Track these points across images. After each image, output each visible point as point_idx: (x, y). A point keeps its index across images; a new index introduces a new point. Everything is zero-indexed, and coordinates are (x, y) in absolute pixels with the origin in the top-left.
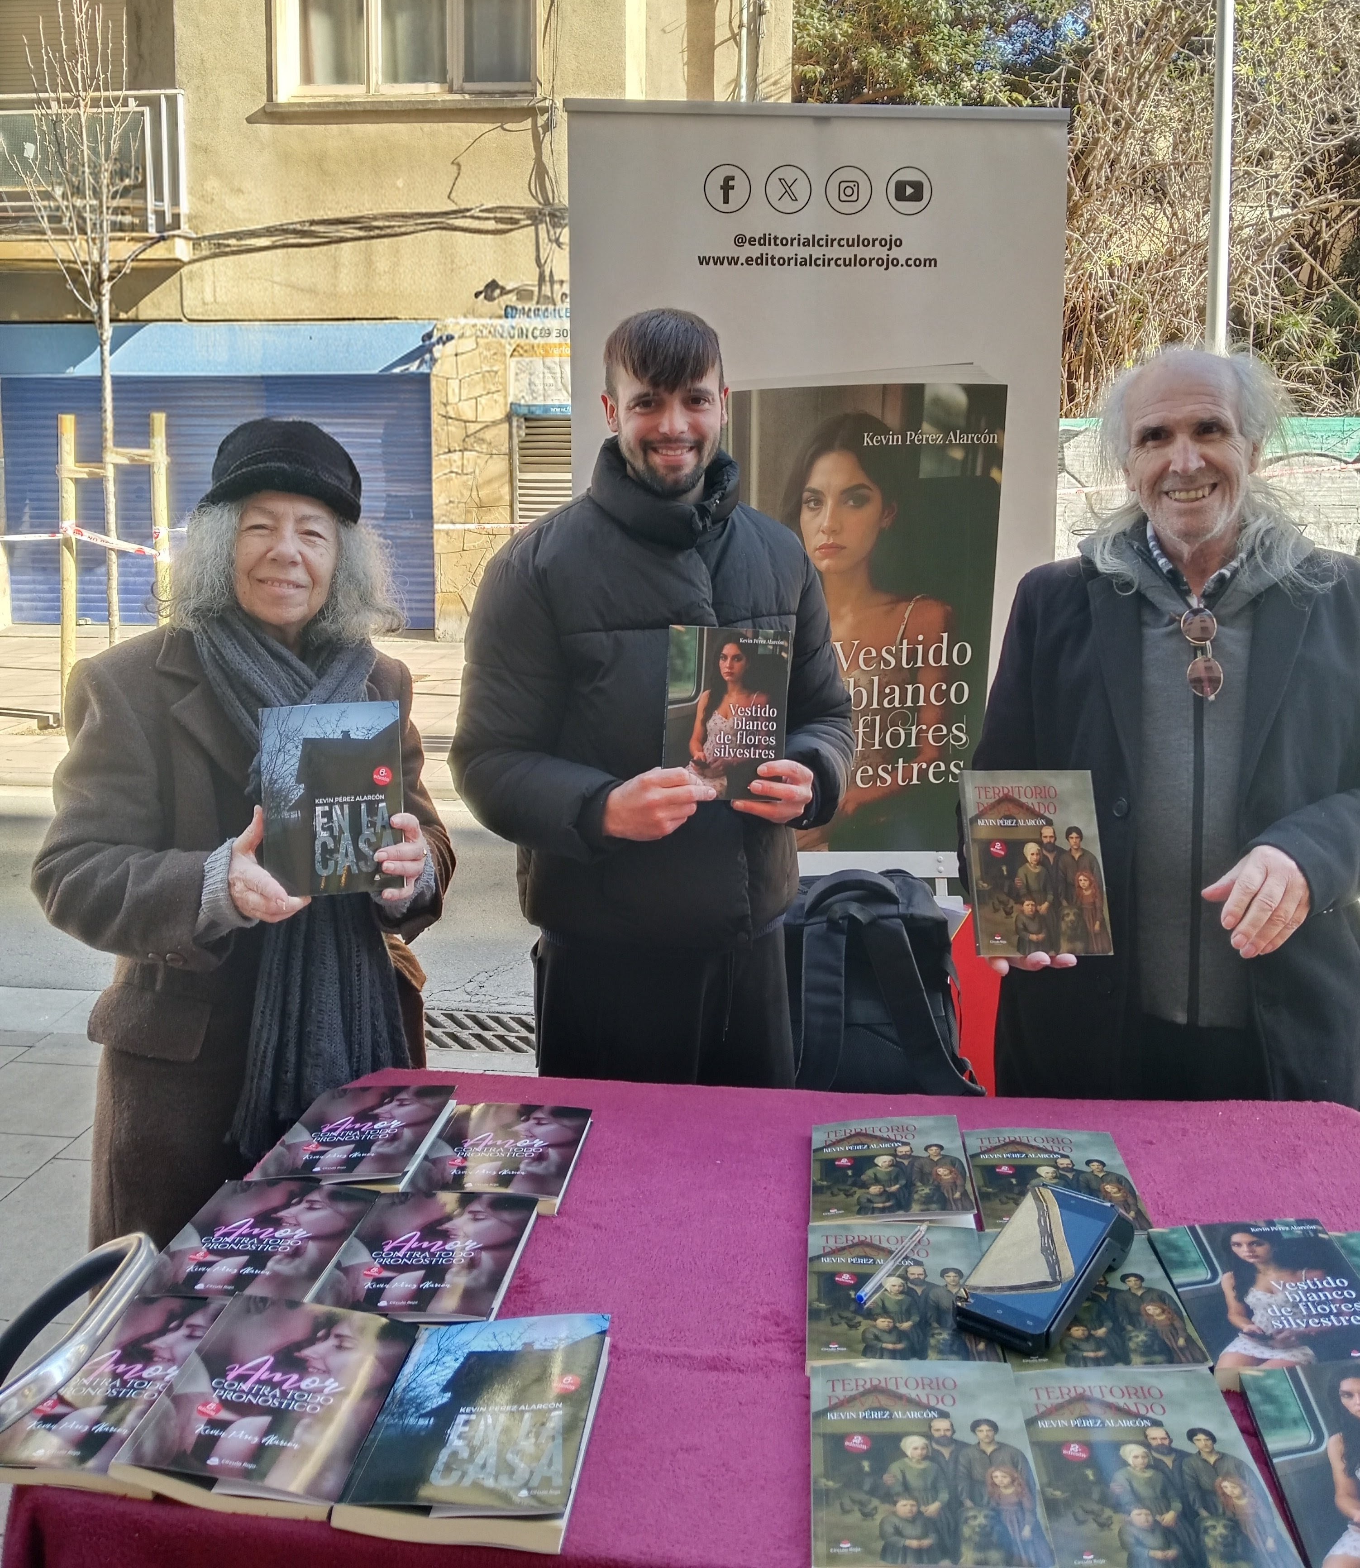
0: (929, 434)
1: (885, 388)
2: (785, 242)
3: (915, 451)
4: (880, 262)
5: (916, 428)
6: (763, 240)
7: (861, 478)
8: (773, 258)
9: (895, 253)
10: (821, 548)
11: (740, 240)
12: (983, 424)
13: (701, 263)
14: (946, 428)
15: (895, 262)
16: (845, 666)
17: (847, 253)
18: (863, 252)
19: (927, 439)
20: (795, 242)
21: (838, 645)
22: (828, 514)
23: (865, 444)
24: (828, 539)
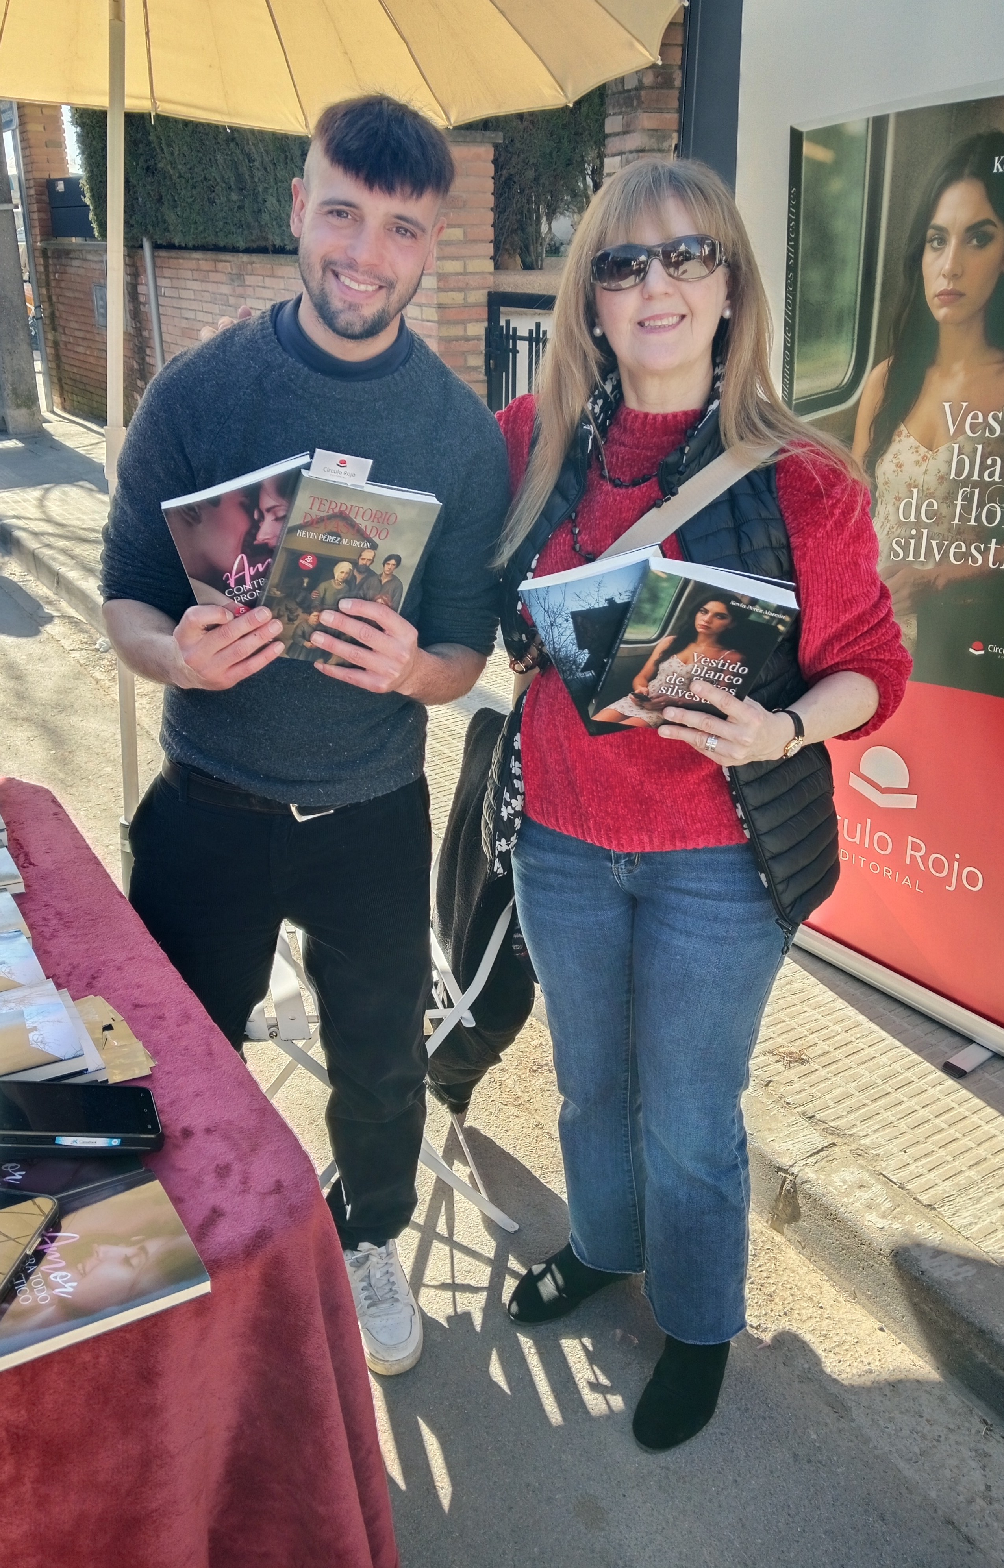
10: (939, 294)
21: (947, 405)
22: (951, 255)
23: (995, 171)
24: (949, 284)
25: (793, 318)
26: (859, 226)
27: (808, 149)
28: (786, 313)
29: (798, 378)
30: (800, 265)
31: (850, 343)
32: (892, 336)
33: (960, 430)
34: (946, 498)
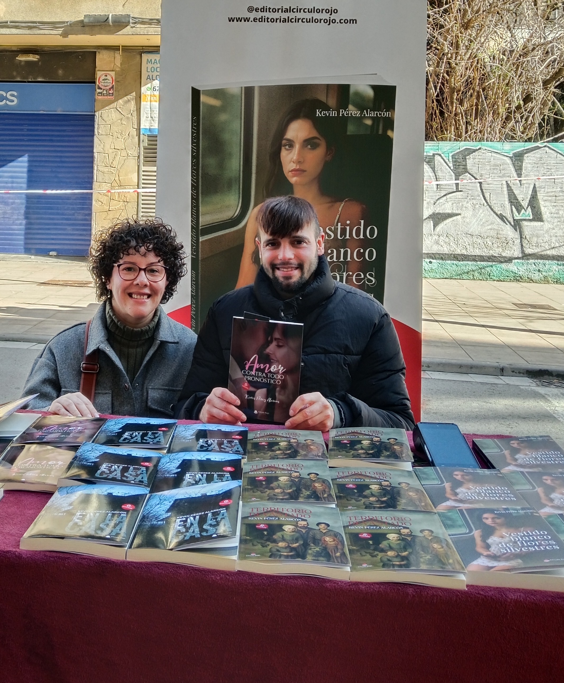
0: (352, 111)
1: (328, 86)
2: (274, 10)
3: (345, 120)
4: (325, 21)
5: (345, 107)
6: (263, 10)
7: (314, 134)
8: (268, 18)
9: (333, 16)
10: (292, 171)
11: (250, 9)
12: (383, 106)
13: (230, 21)
14: (361, 108)
15: (334, 21)
17: (308, 16)
18: (316, 16)
19: (351, 114)
20: (280, 11)
22: (296, 152)
23: (317, 115)
24: (296, 166)
25: (197, 183)
26: (239, 138)
27: (203, 98)
28: (192, 180)
29: (202, 215)
30: (201, 156)
31: (237, 195)
32: (265, 192)
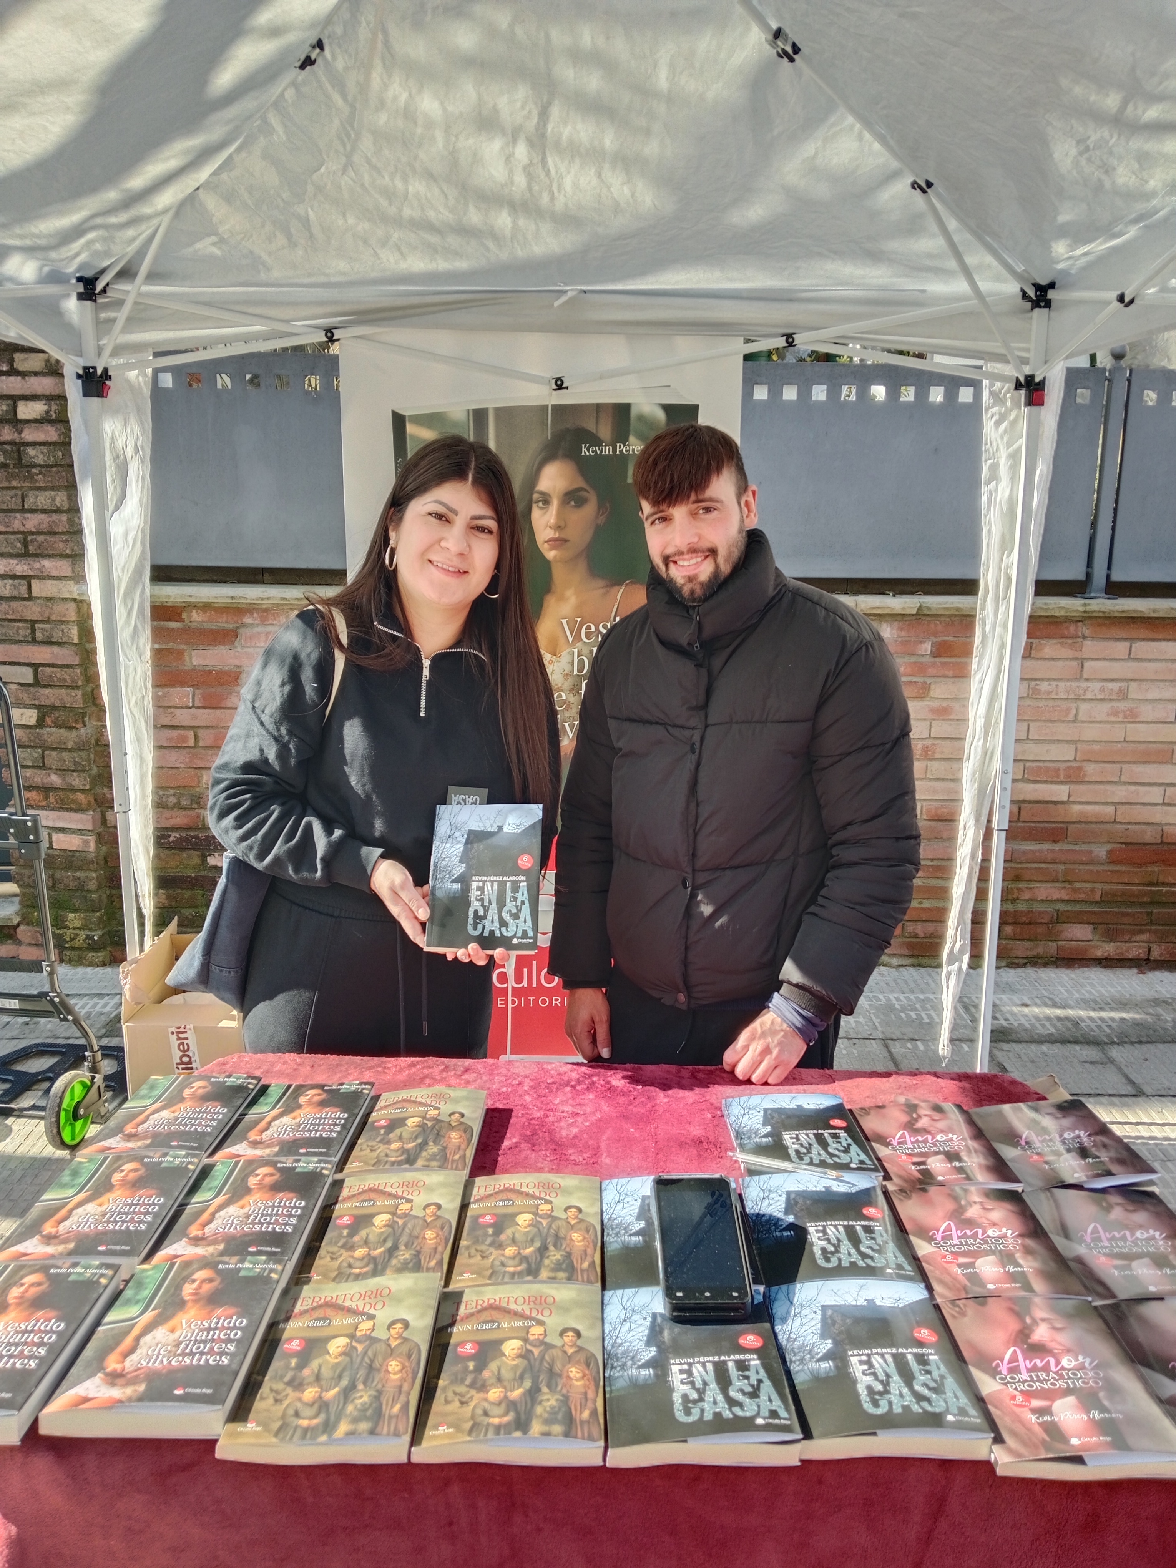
0: (635, 445)
1: (599, 408)
5: (624, 440)
7: (580, 483)
10: (548, 541)
16: (571, 639)
21: (564, 621)
22: (554, 512)
23: (583, 454)
24: (555, 533)
27: (410, 428)
33: (578, 638)
34: (571, 690)
